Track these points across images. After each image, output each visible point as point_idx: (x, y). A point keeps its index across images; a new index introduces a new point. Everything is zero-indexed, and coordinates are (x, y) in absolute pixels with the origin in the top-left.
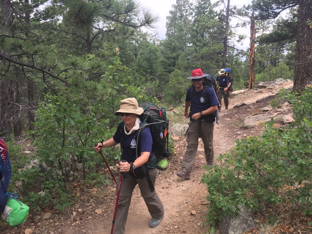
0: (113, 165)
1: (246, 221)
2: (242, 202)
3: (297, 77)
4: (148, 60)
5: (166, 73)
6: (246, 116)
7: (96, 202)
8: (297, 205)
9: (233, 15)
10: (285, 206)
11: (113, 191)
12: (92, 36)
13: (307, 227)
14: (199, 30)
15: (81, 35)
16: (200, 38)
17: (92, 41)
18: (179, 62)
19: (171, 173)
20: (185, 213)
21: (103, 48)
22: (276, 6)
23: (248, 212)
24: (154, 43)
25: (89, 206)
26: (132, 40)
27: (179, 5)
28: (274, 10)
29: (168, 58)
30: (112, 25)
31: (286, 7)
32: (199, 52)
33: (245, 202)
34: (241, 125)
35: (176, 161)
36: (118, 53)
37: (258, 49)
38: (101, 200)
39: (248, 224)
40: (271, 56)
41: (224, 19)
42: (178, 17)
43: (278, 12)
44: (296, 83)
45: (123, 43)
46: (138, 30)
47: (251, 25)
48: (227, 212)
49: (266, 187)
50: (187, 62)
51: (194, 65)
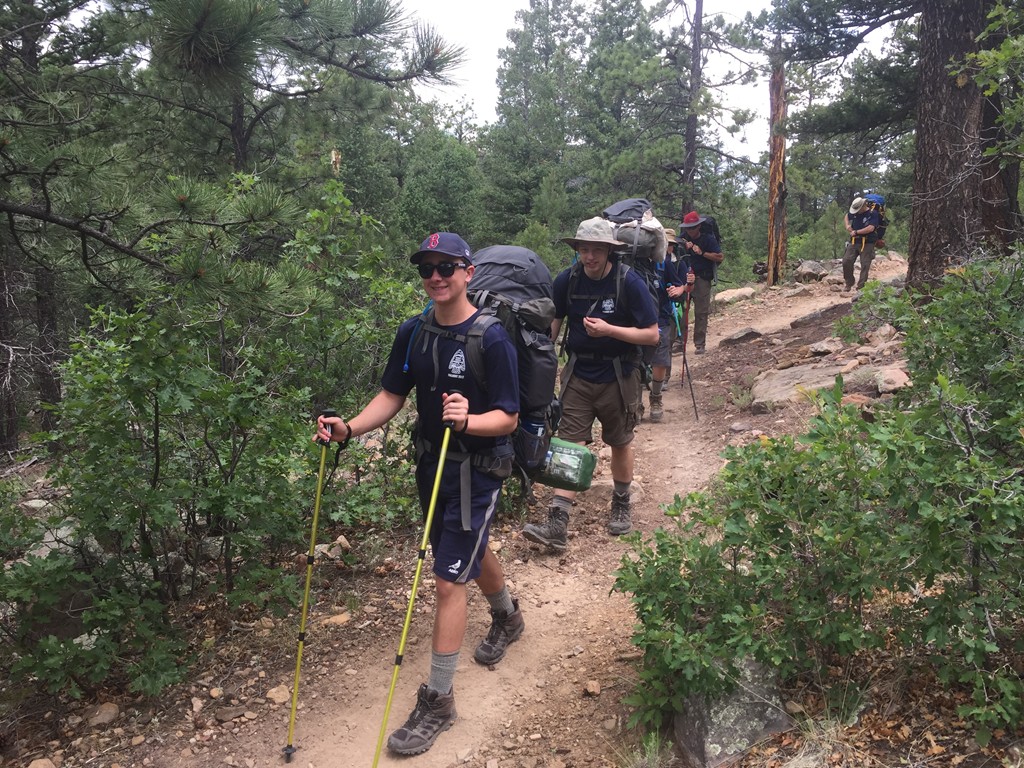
0: (328, 539)
1: (758, 711)
2: (746, 647)
3: (919, 243)
4: (441, 192)
5: (501, 235)
6: (760, 373)
7: (271, 666)
8: (922, 653)
9: (714, 46)
10: (884, 657)
11: (326, 627)
12: (251, 113)
13: (954, 724)
14: (605, 94)
15: (215, 109)
16: (608, 119)
17: (250, 132)
18: (542, 197)
19: (518, 561)
20: (566, 690)
21: (292, 154)
22: (851, 17)
23: (765, 680)
24: (460, 136)
25: (246, 678)
26: (388, 128)
27: (538, 13)
28: (842, 29)
29: (508, 186)
30: (319, 79)
31: (881, 18)
32: (608, 165)
33: (756, 647)
34: (742, 401)
36: (336, 168)
37: (795, 157)
38: (288, 656)
39: (766, 718)
40: (837, 179)
41: (686, 57)
42: (537, 52)
43: (856, 34)
44: (916, 263)
45: (354, 136)
46: (407, 94)
47: (773, 77)
48: (700, 682)
49: (821, 597)
50: (567, 198)
51: (593, 209)
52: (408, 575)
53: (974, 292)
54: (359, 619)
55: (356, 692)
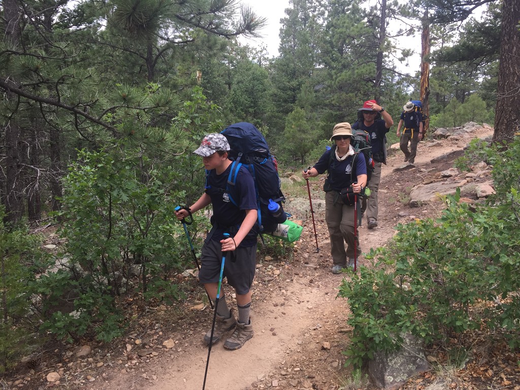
0: (193, 267)
1: (412, 360)
2: (407, 327)
3: (500, 119)
4: (250, 92)
5: (280, 114)
6: (414, 186)
7: (165, 329)
8: (500, 333)
9: (392, 16)
10: (479, 334)
11: (192, 311)
12: (156, 52)
13: (516, 370)
14: (335, 41)
15: (138, 50)
16: (336, 54)
17: (156, 62)
18: (302, 95)
19: (288, 280)
20: (313, 346)
21: (175, 73)
22: (465, 0)
23: (417, 344)
24: (260, 63)
25: (153, 335)
26: (224, 59)
28: (461, 7)
29: (284, 89)
30: (190, 35)
31: (482, 1)
32: (336, 78)
33: (412, 327)
34: (405, 201)
35: (298, 260)
36: (199, 80)
37: (434, 73)
38: (173, 325)
39: (417, 364)
40: (456, 85)
41: (378, 22)
42: (300, 20)
43: (468, 9)
44: (499, 129)
45: (207, 64)
46: (234, 42)
47: (423, 32)
48: (382, 344)
49: (447, 302)
50: (315, 95)
51: (328, 101)
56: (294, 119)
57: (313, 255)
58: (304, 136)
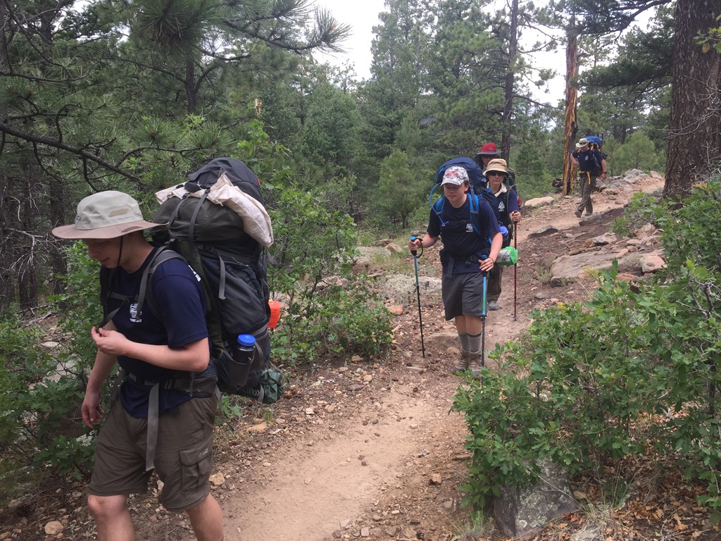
1: (554, 497)
2: (546, 452)
3: (673, 165)
4: (331, 128)
5: (373, 159)
6: (557, 258)
8: (672, 458)
9: (526, 23)
10: (645, 461)
11: (250, 432)
12: (199, 72)
13: (695, 509)
14: (448, 58)
15: (174, 70)
16: (450, 76)
17: (199, 86)
18: (402, 132)
19: (383, 389)
20: (417, 480)
21: (226, 102)
22: (626, 2)
23: (559, 475)
24: (345, 88)
26: (294, 83)
27: (401, 1)
28: (619, 11)
29: (378, 124)
30: (246, 48)
31: (648, 3)
32: (450, 109)
33: (553, 452)
34: (544, 278)
35: (397, 361)
36: (258, 111)
37: (584, 103)
38: (224, 453)
39: (560, 502)
40: (614, 119)
41: (506, 32)
42: (400, 28)
43: (629, 15)
44: (671, 180)
45: (271, 88)
46: (308, 59)
47: (569, 46)
48: (512, 476)
49: (600, 417)
50: (420, 132)
51: (438, 140)
52: (307, 397)
53: (713, 201)
54: (272, 428)
55: (270, 479)
56: (392, 166)
57: (418, 354)
58: (405, 189)
